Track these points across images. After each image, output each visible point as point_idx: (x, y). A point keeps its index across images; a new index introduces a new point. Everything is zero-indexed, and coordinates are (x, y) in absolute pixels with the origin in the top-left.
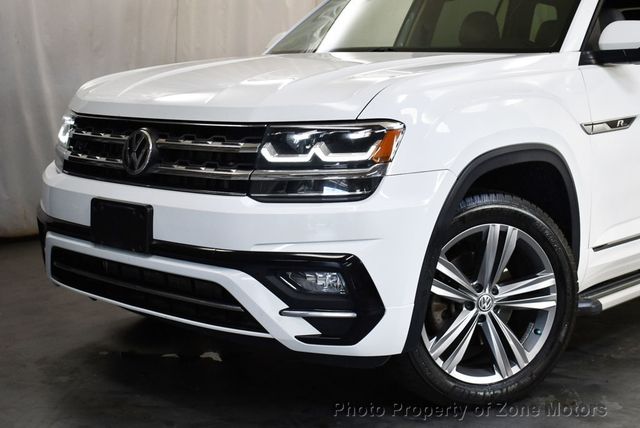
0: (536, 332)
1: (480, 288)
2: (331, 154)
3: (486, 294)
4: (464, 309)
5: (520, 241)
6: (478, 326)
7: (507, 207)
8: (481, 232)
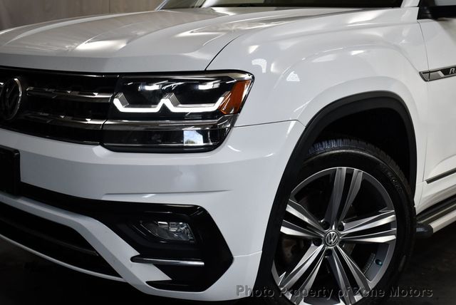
0: (377, 262)
1: (327, 226)
2: (180, 105)
3: (332, 231)
4: (313, 245)
5: (364, 182)
6: (325, 260)
7: (353, 151)
8: (329, 175)
